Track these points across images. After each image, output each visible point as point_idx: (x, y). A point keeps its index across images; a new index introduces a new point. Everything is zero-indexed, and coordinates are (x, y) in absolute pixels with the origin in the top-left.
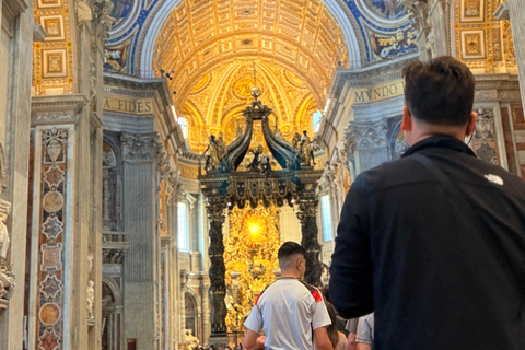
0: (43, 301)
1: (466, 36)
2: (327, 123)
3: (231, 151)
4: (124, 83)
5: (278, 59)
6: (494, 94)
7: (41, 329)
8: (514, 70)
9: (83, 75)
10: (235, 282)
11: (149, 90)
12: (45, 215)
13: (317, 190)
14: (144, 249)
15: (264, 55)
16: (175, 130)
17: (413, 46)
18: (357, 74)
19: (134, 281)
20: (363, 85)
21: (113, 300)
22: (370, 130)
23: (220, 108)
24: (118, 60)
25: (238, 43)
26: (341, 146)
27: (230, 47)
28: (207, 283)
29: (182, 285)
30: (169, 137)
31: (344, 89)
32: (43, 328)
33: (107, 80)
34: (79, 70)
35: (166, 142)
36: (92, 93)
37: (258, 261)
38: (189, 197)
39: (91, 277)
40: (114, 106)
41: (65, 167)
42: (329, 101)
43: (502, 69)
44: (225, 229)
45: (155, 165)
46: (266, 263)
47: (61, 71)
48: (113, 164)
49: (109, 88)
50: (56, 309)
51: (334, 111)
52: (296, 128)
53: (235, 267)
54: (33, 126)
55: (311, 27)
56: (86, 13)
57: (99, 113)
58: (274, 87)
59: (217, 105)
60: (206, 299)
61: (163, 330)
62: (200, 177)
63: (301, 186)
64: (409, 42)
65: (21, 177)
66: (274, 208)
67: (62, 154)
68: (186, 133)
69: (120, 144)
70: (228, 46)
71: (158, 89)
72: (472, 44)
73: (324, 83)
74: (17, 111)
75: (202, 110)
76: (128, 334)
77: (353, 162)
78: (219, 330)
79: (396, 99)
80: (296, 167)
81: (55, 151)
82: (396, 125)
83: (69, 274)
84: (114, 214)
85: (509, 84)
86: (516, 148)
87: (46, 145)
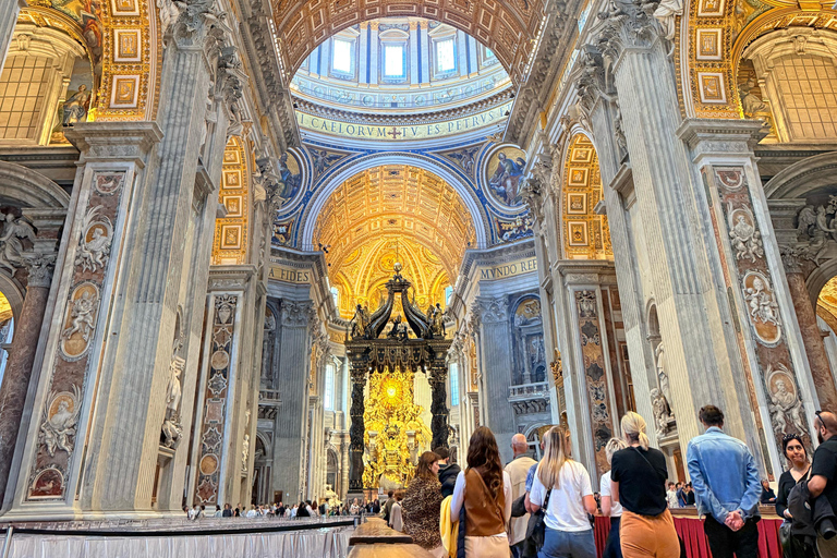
0: (204, 452)
1: (572, 225)
2: (458, 297)
3: (374, 320)
4: (288, 254)
5: (418, 237)
6: (595, 278)
7: (200, 478)
8: (611, 258)
9: (254, 247)
10: (372, 441)
11: (308, 262)
12: (212, 372)
13: (447, 358)
14: (295, 407)
15: (406, 234)
16: (328, 299)
17: (530, 231)
18: (483, 254)
19: (284, 436)
20: (487, 264)
21: (265, 454)
22: (494, 305)
23: (367, 280)
24: (283, 234)
25: (385, 222)
26: (468, 319)
27: (378, 225)
28: (348, 441)
29: (326, 442)
30: (322, 305)
31: (472, 267)
32: (202, 478)
33: (274, 252)
34: (251, 243)
35: (319, 309)
36: (260, 263)
37: (393, 421)
38: (336, 360)
39: (248, 431)
40: (277, 275)
41: (232, 329)
42: (459, 277)
43: (603, 257)
44: (366, 392)
45: (308, 329)
46: (400, 424)
47: (236, 244)
48: (273, 327)
49: (274, 258)
50: (215, 460)
51: (464, 286)
52: (430, 301)
53: (373, 427)
54: (209, 291)
55: (446, 210)
56: (261, 194)
57: (265, 282)
58: (414, 263)
59: (365, 277)
60: (346, 456)
61: (307, 484)
62: (346, 342)
63: (433, 354)
64: (527, 227)
65: (195, 337)
66: (409, 374)
67: (230, 317)
68: (337, 301)
69: (280, 309)
70: (377, 224)
71: (316, 261)
72: (577, 233)
73: (455, 260)
74: (197, 279)
75: (352, 281)
76: (275, 487)
77: (479, 333)
78: (356, 486)
79: (515, 277)
80: (429, 336)
81: (225, 315)
82: (516, 300)
83: (228, 428)
84: (270, 373)
85: (608, 269)
86: (615, 326)
87: (218, 309)
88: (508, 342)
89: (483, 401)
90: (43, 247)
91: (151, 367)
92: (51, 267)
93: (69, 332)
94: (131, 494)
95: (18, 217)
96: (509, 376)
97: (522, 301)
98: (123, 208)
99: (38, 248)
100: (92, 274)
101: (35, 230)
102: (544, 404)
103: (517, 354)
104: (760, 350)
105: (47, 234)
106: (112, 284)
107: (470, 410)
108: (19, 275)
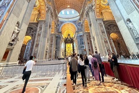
0: (50, 53)
1: (86, 29)
2: (75, 36)
3: (67, 38)
7: (50, 55)
10: (67, 51)
12: (51, 44)
13: (74, 42)
14: (59, 48)
15: (70, 30)
17: (82, 29)
19: (58, 51)
20: (78, 32)
21: (56, 52)
23: (66, 34)
24: (58, 30)
29: (62, 51)
31: (76, 33)
33: (57, 32)
34: (55, 31)
35: (61, 37)
36: (55, 33)
37: (69, 49)
38: (63, 43)
39: (54, 50)
41: (53, 40)
44: (66, 46)
45: (60, 39)
47: (53, 31)
48: (57, 39)
52: (72, 36)
53: (67, 49)
55: (73, 27)
56: (55, 26)
57: (56, 35)
58: (70, 32)
60: (64, 52)
61: (60, 56)
62: (64, 41)
63: (72, 42)
65: (49, 41)
66: (70, 44)
68: (63, 37)
69: (57, 37)
70: (67, 29)
71: (61, 33)
73: (74, 32)
74: (50, 35)
75: (64, 34)
76: (57, 56)
77: (77, 39)
78: (65, 56)
80: (72, 40)
81: (52, 38)
82: (80, 36)
83: (52, 50)
84: (57, 44)
85: (89, 33)
86: (90, 39)
88: (80, 40)
89: (78, 46)
90: (35, 32)
91: (45, 44)
92: (35, 34)
93: (37, 41)
94: (43, 58)
95: (32, 29)
96: (80, 44)
98: (42, 28)
99: (34, 32)
100: (39, 35)
102: (84, 47)
103: (81, 42)
104: (105, 41)
106: (41, 36)
107: (76, 47)
108: (32, 35)
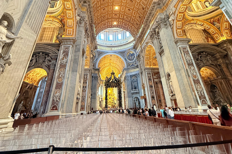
0: (82, 101)
3: (109, 79)
4: (94, 69)
14: (95, 94)
19: (93, 99)
20: (127, 70)
22: (128, 77)
23: (106, 73)
25: (109, 64)
29: (99, 99)
30: (99, 77)
31: (124, 71)
32: (82, 106)
34: (90, 65)
36: (91, 68)
38: (101, 86)
39: (89, 97)
41: (87, 79)
42: (121, 73)
45: (97, 81)
47: (87, 65)
63: (119, 85)
64: (133, 64)
73: (121, 70)
79: (132, 72)
80: (118, 82)
81: (86, 77)
83: (86, 97)
87: (84, 76)
88: (130, 83)
91: (75, 84)
92: (55, 65)
93: (59, 77)
94: (72, 110)
95: (48, 56)
96: (131, 88)
97: (133, 76)
98: (69, 54)
99: (52, 62)
100: (63, 66)
101: (52, 59)
103: (132, 85)
105: (54, 59)
106: (67, 68)
108: (48, 67)
